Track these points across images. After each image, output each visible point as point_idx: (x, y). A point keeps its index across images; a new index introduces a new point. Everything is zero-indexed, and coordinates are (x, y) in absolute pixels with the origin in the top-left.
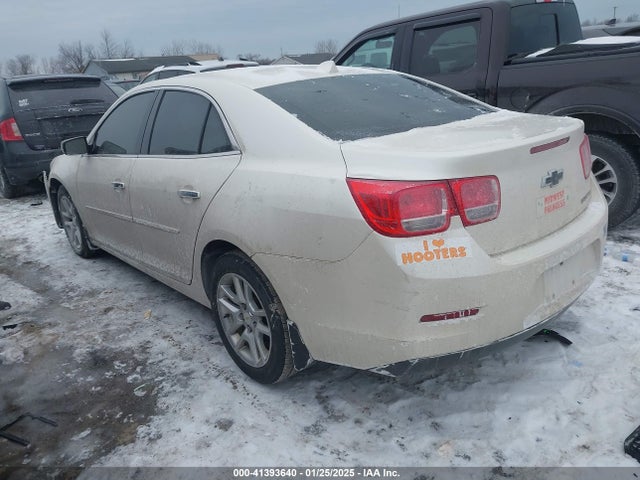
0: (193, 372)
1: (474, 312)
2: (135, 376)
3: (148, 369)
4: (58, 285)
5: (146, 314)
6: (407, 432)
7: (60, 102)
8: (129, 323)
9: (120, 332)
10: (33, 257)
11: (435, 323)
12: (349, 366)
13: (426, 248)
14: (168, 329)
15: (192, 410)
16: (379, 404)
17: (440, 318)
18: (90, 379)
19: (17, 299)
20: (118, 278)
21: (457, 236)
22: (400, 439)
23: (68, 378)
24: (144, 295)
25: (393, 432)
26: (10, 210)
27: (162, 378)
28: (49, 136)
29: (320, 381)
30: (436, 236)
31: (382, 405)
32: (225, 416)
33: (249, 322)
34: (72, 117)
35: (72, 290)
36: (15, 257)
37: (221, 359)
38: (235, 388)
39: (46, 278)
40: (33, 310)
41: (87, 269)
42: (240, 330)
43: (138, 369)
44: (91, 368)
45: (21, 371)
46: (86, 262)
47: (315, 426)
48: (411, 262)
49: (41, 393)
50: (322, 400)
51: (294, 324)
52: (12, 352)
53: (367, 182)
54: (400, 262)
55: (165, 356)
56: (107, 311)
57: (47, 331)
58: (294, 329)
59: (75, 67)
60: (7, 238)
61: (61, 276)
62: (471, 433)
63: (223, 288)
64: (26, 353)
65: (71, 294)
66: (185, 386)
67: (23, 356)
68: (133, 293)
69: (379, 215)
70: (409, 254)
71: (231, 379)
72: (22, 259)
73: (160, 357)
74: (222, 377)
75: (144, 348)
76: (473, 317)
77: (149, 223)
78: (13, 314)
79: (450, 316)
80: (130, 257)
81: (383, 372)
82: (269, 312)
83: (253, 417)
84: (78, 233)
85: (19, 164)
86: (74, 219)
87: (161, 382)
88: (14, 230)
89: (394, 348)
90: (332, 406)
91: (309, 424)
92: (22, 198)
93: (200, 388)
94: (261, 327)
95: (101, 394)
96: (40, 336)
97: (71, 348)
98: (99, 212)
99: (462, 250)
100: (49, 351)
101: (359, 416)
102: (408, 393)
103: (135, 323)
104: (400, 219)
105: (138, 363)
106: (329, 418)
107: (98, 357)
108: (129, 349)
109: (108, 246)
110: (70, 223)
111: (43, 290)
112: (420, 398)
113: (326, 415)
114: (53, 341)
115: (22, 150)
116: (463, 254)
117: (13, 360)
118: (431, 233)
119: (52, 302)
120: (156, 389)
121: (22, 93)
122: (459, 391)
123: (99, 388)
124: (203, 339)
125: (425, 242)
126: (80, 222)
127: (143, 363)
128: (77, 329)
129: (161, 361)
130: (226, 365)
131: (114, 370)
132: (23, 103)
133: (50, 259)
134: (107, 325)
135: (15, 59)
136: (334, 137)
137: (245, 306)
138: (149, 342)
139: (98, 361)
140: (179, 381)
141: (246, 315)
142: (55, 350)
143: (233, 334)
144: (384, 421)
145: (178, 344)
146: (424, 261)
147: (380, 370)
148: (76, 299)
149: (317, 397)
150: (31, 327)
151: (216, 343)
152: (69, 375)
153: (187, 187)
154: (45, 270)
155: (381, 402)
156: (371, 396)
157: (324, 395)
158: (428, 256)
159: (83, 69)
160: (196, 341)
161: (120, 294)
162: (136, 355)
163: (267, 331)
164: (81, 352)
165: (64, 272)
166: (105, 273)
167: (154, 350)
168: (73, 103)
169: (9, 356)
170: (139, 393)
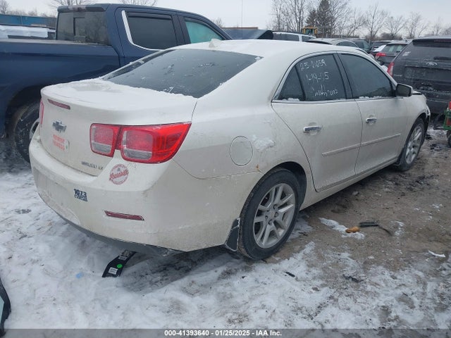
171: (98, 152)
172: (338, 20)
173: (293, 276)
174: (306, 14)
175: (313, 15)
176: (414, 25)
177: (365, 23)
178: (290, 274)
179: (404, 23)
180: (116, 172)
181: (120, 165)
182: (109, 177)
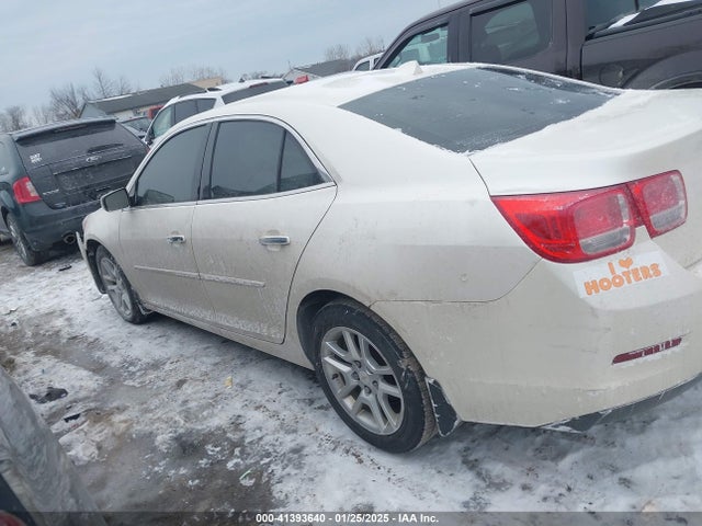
0: (303, 447)
1: (676, 342)
2: (235, 461)
3: (248, 450)
4: (115, 360)
5: (227, 382)
6: (593, 494)
7: (76, 151)
8: (210, 395)
9: (203, 408)
10: (76, 331)
11: (631, 363)
12: (513, 424)
13: (613, 271)
14: (258, 398)
15: (318, 496)
16: (544, 463)
17: (637, 355)
18: (183, 471)
19: (72, 383)
20: (182, 343)
21: (646, 251)
22: (587, 505)
23: (156, 472)
24: (218, 359)
25: (575, 496)
26: (37, 279)
27: (267, 460)
28: (70, 192)
29: (461, 441)
30: (622, 255)
31: (549, 463)
32: (361, 500)
33: (368, 382)
34: (92, 167)
35: (132, 364)
36: (57, 333)
37: (332, 427)
38: (361, 461)
39: (99, 354)
40: (93, 394)
41: (141, 337)
42: (356, 392)
43: (237, 451)
44: (180, 457)
45: (98, 471)
46: (139, 329)
47: (474, 499)
48: (597, 291)
49: (131, 495)
50: (472, 465)
51: (435, 382)
52: (85, 449)
53: (522, 199)
54: (582, 293)
55: (264, 432)
56: (180, 384)
57: (117, 418)
58: (436, 388)
59: (70, 112)
60: (42, 311)
61: (115, 350)
62: (674, 487)
63: (328, 344)
64: (99, 448)
65: (131, 368)
66: (299, 466)
67: (97, 452)
68: (204, 359)
69: (548, 237)
70: (594, 282)
71: (352, 451)
72: (65, 334)
73: (258, 434)
74: (340, 450)
75: (236, 424)
76: (676, 349)
77: (221, 278)
78: (71, 402)
79: (649, 351)
80: (197, 319)
81: (562, 429)
82: (398, 370)
83: (395, 497)
84: (126, 297)
85: (40, 227)
86: (119, 282)
87: (268, 464)
88: (47, 303)
89: (579, 399)
90: (487, 471)
91: (467, 499)
92: (47, 264)
93: (319, 467)
94: (385, 388)
95: (202, 489)
96: (112, 425)
97: (151, 435)
98: (153, 271)
99: (655, 266)
100: (125, 441)
101: (525, 480)
102: (576, 444)
103: (217, 395)
104: (577, 240)
105: (234, 445)
106: (488, 486)
107: (185, 442)
108: (219, 428)
109: (167, 309)
110: (114, 287)
111: (98, 368)
112: (592, 449)
113: (483, 485)
114: (128, 428)
115: (41, 210)
116: (658, 273)
117: (86, 459)
118: (614, 252)
119: (112, 381)
120: (265, 474)
121: (31, 148)
122: (638, 433)
123: (197, 481)
124: (302, 405)
125: (610, 264)
126: (127, 285)
127: (240, 443)
128: (151, 411)
129: (261, 439)
130: (341, 434)
131: (208, 457)
132: (35, 158)
133: (96, 331)
134: (185, 402)
135: (4, 112)
136: (455, 149)
137: (360, 364)
138: (239, 416)
139: (187, 448)
140: (290, 460)
141: (362, 374)
142: (132, 439)
143: (346, 397)
144: (557, 484)
145: (275, 415)
146: (613, 288)
147: (557, 426)
148: (138, 374)
149: (464, 462)
150: (98, 415)
151: (319, 408)
152: (156, 469)
153: (270, 232)
154: (94, 344)
155: (546, 459)
156: (530, 453)
157: (472, 458)
158: (617, 282)
159: (78, 114)
160: (295, 407)
161: (189, 362)
162: (229, 435)
163: (396, 391)
164: (163, 439)
165: (117, 344)
166: (164, 339)
167: (248, 425)
168: (91, 151)
169: (81, 455)
170: (248, 483)
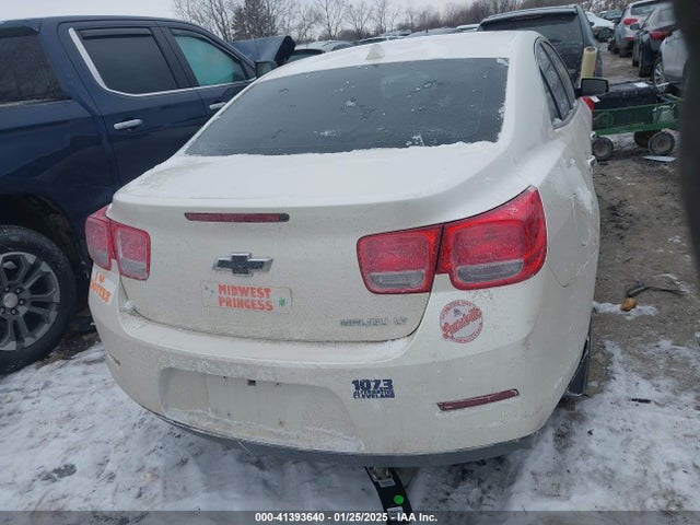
99: (108, 295)
116: (107, 299)
171: (385, 289)
172: (280, 18)
173: (647, 401)
174: (230, 16)
175: (239, 14)
176: (381, 13)
177: (318, 18)
178: (641, 401)
179: (368, 11)
180: (451, 319)
181: (455, 303)
182: (440, 333)
